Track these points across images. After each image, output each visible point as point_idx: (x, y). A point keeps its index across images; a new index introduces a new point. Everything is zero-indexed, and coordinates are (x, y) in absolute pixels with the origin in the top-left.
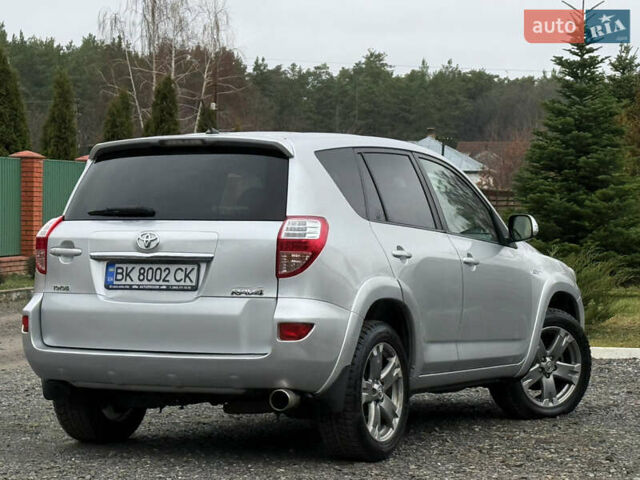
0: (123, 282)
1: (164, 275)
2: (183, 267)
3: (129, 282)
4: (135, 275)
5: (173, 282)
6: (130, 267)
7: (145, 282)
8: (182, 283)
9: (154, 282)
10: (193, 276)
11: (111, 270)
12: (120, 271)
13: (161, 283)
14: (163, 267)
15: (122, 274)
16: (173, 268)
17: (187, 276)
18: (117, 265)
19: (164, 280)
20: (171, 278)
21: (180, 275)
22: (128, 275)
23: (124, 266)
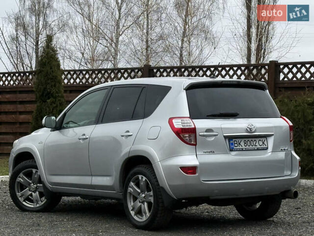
0: (238, 147)
1: (254, 143)
2: (261, 139)
3: (241, 147)
4: (242, 143)
5: (259, 146)
6: (240, 140)
7: (247, 147)
8: (262, 146)
9: (251, 147)
10: (265, 143)
11: (231, 142)
12: (236, 142)
13: (254, 147)
14: (253, 140)
15: (237, 143)
16: (257, 140)
17: (263, 143)
18: (234, 140)
19: (255, 146)
20: (257, 144)
21: (261, 143)
22: (239, 144)
23: (237, 140)
